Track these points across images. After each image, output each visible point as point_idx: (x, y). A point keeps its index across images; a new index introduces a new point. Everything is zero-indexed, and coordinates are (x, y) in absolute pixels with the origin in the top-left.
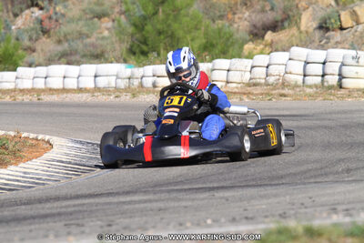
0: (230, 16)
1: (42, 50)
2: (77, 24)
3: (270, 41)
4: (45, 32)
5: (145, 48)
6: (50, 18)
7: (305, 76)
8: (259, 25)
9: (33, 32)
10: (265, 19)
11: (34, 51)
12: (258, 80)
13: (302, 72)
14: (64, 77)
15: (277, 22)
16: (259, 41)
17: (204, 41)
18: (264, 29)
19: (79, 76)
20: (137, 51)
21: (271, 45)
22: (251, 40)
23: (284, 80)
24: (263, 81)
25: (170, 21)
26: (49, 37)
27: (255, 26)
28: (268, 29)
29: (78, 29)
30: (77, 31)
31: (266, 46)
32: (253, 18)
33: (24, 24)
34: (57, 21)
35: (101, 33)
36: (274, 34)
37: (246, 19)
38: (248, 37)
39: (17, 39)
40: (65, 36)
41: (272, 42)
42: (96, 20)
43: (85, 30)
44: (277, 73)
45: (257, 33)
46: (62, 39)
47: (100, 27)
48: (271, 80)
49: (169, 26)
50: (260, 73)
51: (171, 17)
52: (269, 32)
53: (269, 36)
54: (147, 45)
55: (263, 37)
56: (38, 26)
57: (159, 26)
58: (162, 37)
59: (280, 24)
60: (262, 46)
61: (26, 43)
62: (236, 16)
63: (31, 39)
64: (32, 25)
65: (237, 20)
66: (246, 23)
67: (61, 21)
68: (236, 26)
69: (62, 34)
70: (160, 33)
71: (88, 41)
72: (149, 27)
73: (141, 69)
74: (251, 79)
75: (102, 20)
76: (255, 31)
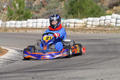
0: (102, 1)
1: (42, 12)
2: (54, 4)
3: (115, 9)
4: (43, 6)
5: (73, 12)
6: (45, 1)
7: (116, 23)
8: (112, 4)
9: (40, 6)
10: (113, 2)
11: (39, 12)
12: (102, 25)
13: (115, 22)
14: (42, 23)
15: (117, 3)
16: (111, 9)
17: (91, 10)
18: (113, 5)
19: (47, 22)
20: (70, 13)
21: (115, 11)
22: (109, 9)
23: (109, 25)
24: (103, 25)
25: (81, 3)
26: (44, 8)
27: (110, 5)
28: (115, 6)
29: (54, 5)
30: (53, 6)
31: (113, 11)
32: (110, 2)
33: (37, 3)
34: (47, 2)
35: (61, 6)
36: (116, 7)
37: (107, 2)
38: (108, 9)
39: (34, 8)
40: (49, 8)
41: (116, 10)
42: (60, 2)
43: (56, 6)
44: (107, 22)
45: (111, 7)
46: (48, 8)
47: (61, 5)
48: (106, 25)
49: (81, 5)
50: (102, 22)
51: (82, 2)
52: (115, 7)
53: (115, 8)
54: (74, 11)
55: (113, 8)
56: (41, 4)
57: (77, 5)
58: (79, 8)
59: (118, 4)
60: (112, 11)
61: (37, 10)
62: (105, 1)
63: (38, 8)
64: (39, 4)
65: (105, 2)
66: (108, 3)
67: (48, 3)
68: (104, 4)
69: (48, 7)
70: (78, 7)
71: (57, 9)
72: (74, 5)
73: (66, 20)
74: (99, 24)
75: (62, 2)
76: (110, 6)
